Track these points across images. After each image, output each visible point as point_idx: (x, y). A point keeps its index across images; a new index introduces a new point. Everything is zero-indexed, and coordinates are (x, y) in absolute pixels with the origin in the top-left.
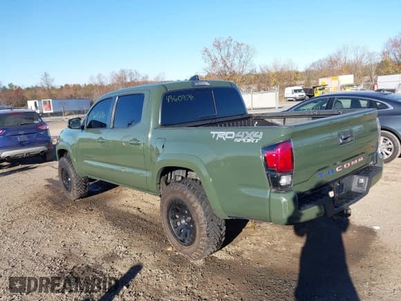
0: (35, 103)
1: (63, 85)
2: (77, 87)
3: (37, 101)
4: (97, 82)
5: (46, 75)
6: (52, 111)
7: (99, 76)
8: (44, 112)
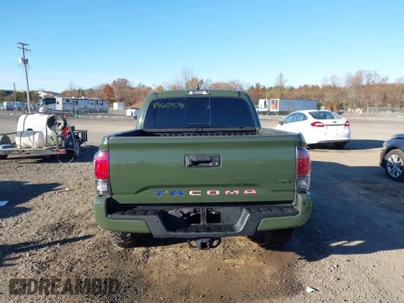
0: (265, 102)
1: (302, 85)
2: (315, 88)
3: (267, 100)
4: (330, 83)
5: (281, 76)
6: (278, 110)
7: (333, 77)
8: (271, 110)
